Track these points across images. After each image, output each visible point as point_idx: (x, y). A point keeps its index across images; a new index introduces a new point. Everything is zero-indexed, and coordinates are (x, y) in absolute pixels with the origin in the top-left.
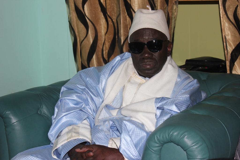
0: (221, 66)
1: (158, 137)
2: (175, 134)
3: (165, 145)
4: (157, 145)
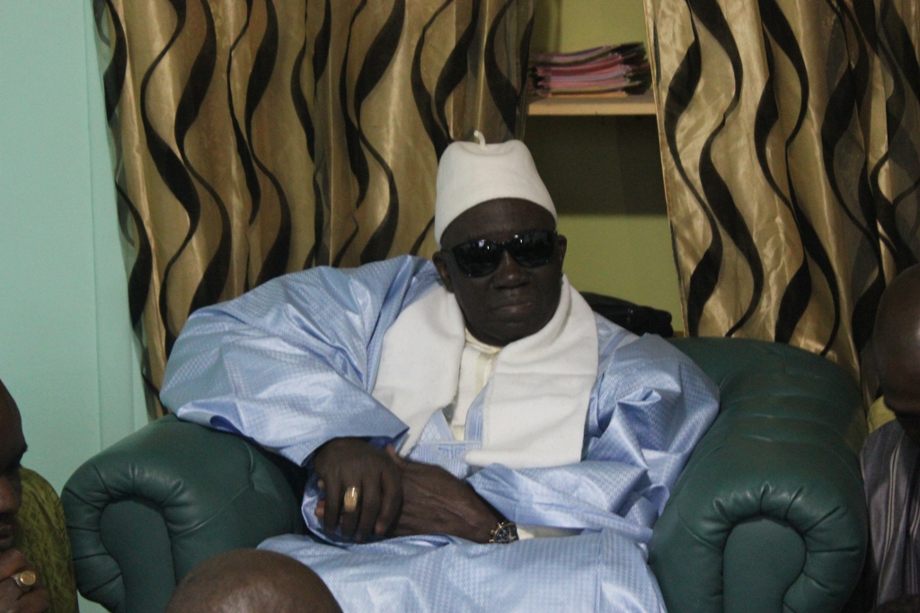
3: (741, 528)
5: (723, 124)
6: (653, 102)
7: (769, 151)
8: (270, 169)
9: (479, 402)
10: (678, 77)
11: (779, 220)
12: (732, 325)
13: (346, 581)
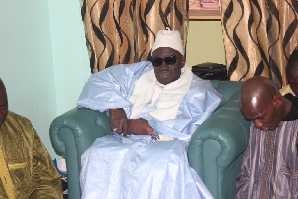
0: (224, 71)
1: (201, 136)
2: (213, 133)
3: (206, 141)
4: (200, 141)
5: (238, 24)
6: (220, 16)
7: (251, 30)
8: (125, 33)
9: (157, 101)
10: (227, 10)
11: (254, 49)
12: (242, 77)
13: (112, 150)
